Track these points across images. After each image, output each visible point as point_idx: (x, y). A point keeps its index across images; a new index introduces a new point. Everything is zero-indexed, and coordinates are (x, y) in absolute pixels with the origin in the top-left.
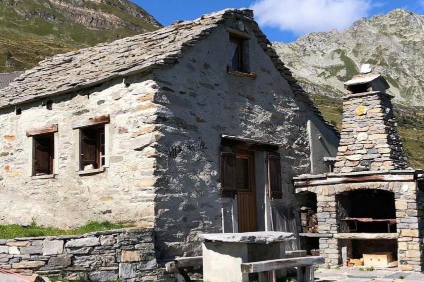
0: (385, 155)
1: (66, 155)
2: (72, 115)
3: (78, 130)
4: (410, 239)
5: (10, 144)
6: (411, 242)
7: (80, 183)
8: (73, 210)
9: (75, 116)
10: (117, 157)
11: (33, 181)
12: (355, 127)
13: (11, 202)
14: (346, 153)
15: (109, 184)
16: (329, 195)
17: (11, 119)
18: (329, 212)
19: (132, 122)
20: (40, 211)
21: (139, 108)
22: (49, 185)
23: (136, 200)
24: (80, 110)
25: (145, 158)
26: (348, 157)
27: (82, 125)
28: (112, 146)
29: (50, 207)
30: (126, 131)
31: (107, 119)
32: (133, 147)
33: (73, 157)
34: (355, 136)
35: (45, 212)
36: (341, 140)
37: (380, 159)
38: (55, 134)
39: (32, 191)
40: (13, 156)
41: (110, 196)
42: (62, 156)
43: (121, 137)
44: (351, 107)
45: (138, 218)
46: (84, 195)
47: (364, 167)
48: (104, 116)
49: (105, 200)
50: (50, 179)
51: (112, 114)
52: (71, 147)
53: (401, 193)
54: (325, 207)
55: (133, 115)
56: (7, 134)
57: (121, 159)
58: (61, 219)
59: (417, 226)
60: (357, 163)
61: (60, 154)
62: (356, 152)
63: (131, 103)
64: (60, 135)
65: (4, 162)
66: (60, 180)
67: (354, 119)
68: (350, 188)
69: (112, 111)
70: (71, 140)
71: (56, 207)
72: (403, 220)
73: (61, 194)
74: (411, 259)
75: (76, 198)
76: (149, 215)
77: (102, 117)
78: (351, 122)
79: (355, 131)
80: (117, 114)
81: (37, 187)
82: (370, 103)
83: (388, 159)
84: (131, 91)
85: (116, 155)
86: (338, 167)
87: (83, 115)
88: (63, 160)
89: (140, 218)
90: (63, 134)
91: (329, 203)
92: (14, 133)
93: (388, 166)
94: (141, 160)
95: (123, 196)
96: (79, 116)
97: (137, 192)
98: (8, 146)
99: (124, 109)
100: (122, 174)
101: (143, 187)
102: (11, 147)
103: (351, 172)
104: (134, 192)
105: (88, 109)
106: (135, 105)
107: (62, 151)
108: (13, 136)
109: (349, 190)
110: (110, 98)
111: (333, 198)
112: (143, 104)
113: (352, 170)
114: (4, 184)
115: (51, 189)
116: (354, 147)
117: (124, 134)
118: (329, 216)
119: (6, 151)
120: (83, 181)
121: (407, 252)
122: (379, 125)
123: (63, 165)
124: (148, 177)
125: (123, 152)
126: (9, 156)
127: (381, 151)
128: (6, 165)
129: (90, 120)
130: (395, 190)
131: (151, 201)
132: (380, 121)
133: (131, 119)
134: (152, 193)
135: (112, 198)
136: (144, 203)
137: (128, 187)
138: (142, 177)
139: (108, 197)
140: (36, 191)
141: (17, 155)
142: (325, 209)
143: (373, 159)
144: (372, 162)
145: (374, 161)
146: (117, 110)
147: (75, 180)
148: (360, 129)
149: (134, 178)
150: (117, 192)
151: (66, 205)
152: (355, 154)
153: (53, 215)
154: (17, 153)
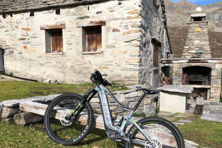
0: (208, 51)
1: (72, 42)
2: (76, 19)
3: (81, 28)
4: (217, 88)
5: (26, 33)
6: (216, 90)
7: (84, 59)
8: (79, 73)
9: (78, 20)
10: (111, 46)
11: (46, 56)
12: (194, 37)
13: (30, 66)
14: (189, 49)
15: (105, 60)
16: (179, 68)
17: (26, 18)
18: (179, 76)
19: (123, 26)
20: (53, 72)
21: (129, 18)
22: (59, 59)
23: (125, 70)
24: (83, 16)
25: (132, 47)
26: (190, 51)
27: (85, 26)
28: (108, 39)
29: (61, 71)
30: (118, 31)
31: (104, 23)
32: (123, 41)
33: (77, 44)
34: (194, 42)
35: (57, 73)
36: (186, 43)
37: (205, 53)
38: (63, 29)
39: (46, 61)
40: (30, 41)
41: (106, 67)
42: (69, 43)
43: (114, 34)
44: (193, 28)
45: (127, 79)
46: (86, 65)
47: (197, 56)
48: (102, 21)
49: (102, 69)
50: (60, 55)
51: (107, 20)
52: (75, 37)
53: (215, 68)
54: (177, 73)
55: (124, 21)
56: (24, 27)
57: (114, 47)
58: (69, 77)
59: (220, 83)
60: (194, 54)
61: (67, 41)
62: (194, 49)
63: (122, 15)
64: (67, 30)
65: (23, 44)
66: (68, 56)
67: (194, 33)
68: (190, 65)
69: (107, 18)
70: (75, 33)
71: (65, 71)
72: (214, 80)
73: (69, 64)
74: (215, 96)
75: (80, 66)
76: (135, 78)
77: (100, 21)
78: (192, 35)
79: (193, 39)
80: (111, 20)
81: (50, 59)
82: (202, 27)
83: (209, 53)
84: (122, 7)
85: (111, 44)
86: (184, 56)
87: (85, 19)
88: (69, 45)
89: (128, 79)
90: (69, 30)
91: (179, 72)
92: (30, 27)
93: (209, 56)
94: (129, 48)
95: (116, 67)
96: (82, 20)
97: (126, 66)
98: (26, 34)
99: (116, 17)
100: (115, 55)
101: (131, 63)
102: (28, 35)
103: (191, 58)
104: (124, 65)
105: (89, 16)
106: (126, 16)
107: (69, 39)
108: (29, 29)
109: (190, 66)
110: (107, 10)
111: (181, 70)
112: (133, 15)
113: (191, 57)
114: (23, 56)
115: (60, 61)
116: (193, 47)
117: (117, 33)
118: (178, 77)
119: (24, 37)
120: (85, 57)
121: (214, 94)
122: (206, 37)
123: (69, 48)
124: (135, 58)
125: (116, 43)
126: (26, 40)
127: (206, 49)
128: (24, 45)
129: (91, 23)
130: (212, 67)
131: (137, 71)
132: (207, 35)
133: (122, 24)
134: (137, 66)
135: (108, 68)
136: (131, 72)
137: (120, 62)
138: (131, 58)
139: (105, 67)
140: (49, 61)
141: (33, 40)
142: (177, 74)
143: (202, 53)
144: (201, 54)
145: (202, 54)
146: (111, 18)
147: (80, 57)
148: (196, 39)
149: (124, 58)
150: (111, 65)
151: (72, 70)
152: (193, 50)
153: (63, 75)
154: (33, 39)
